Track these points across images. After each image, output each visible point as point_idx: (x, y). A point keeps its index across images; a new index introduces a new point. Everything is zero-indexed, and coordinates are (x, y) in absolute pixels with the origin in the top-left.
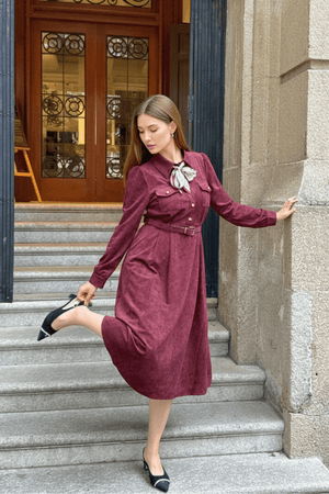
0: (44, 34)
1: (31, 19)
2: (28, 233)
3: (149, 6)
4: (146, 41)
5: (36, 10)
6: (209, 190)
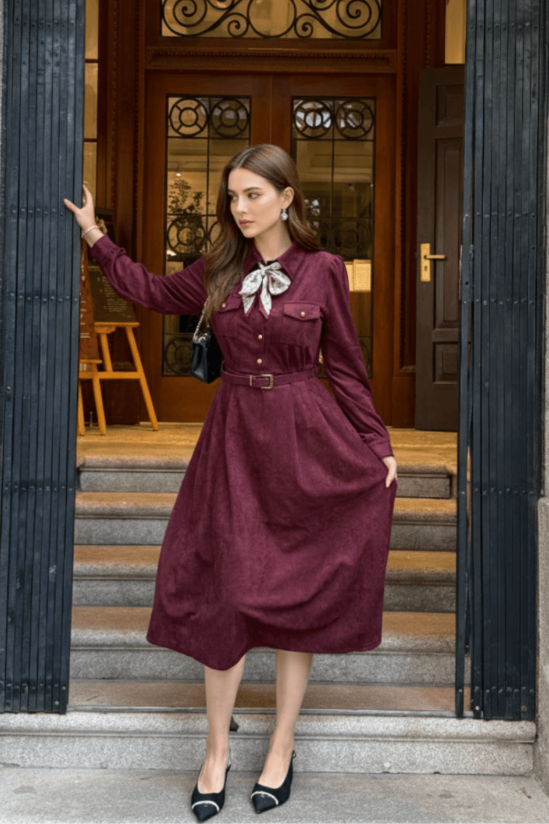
0: (172, 101)
1: (148, 72)
2: (116, 524)
3: (377, 35)
4: (370, 103)
5: (157, 55)
6: (302, 317)
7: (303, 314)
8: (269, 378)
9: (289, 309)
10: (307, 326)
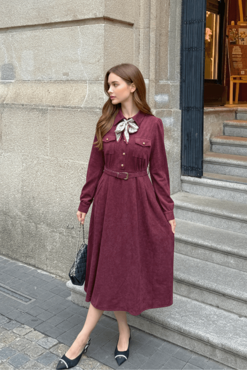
6: (143, 144)
7: (144, 143)
8: (126, 174)
9: (138, 140)
10: (146, 149)
